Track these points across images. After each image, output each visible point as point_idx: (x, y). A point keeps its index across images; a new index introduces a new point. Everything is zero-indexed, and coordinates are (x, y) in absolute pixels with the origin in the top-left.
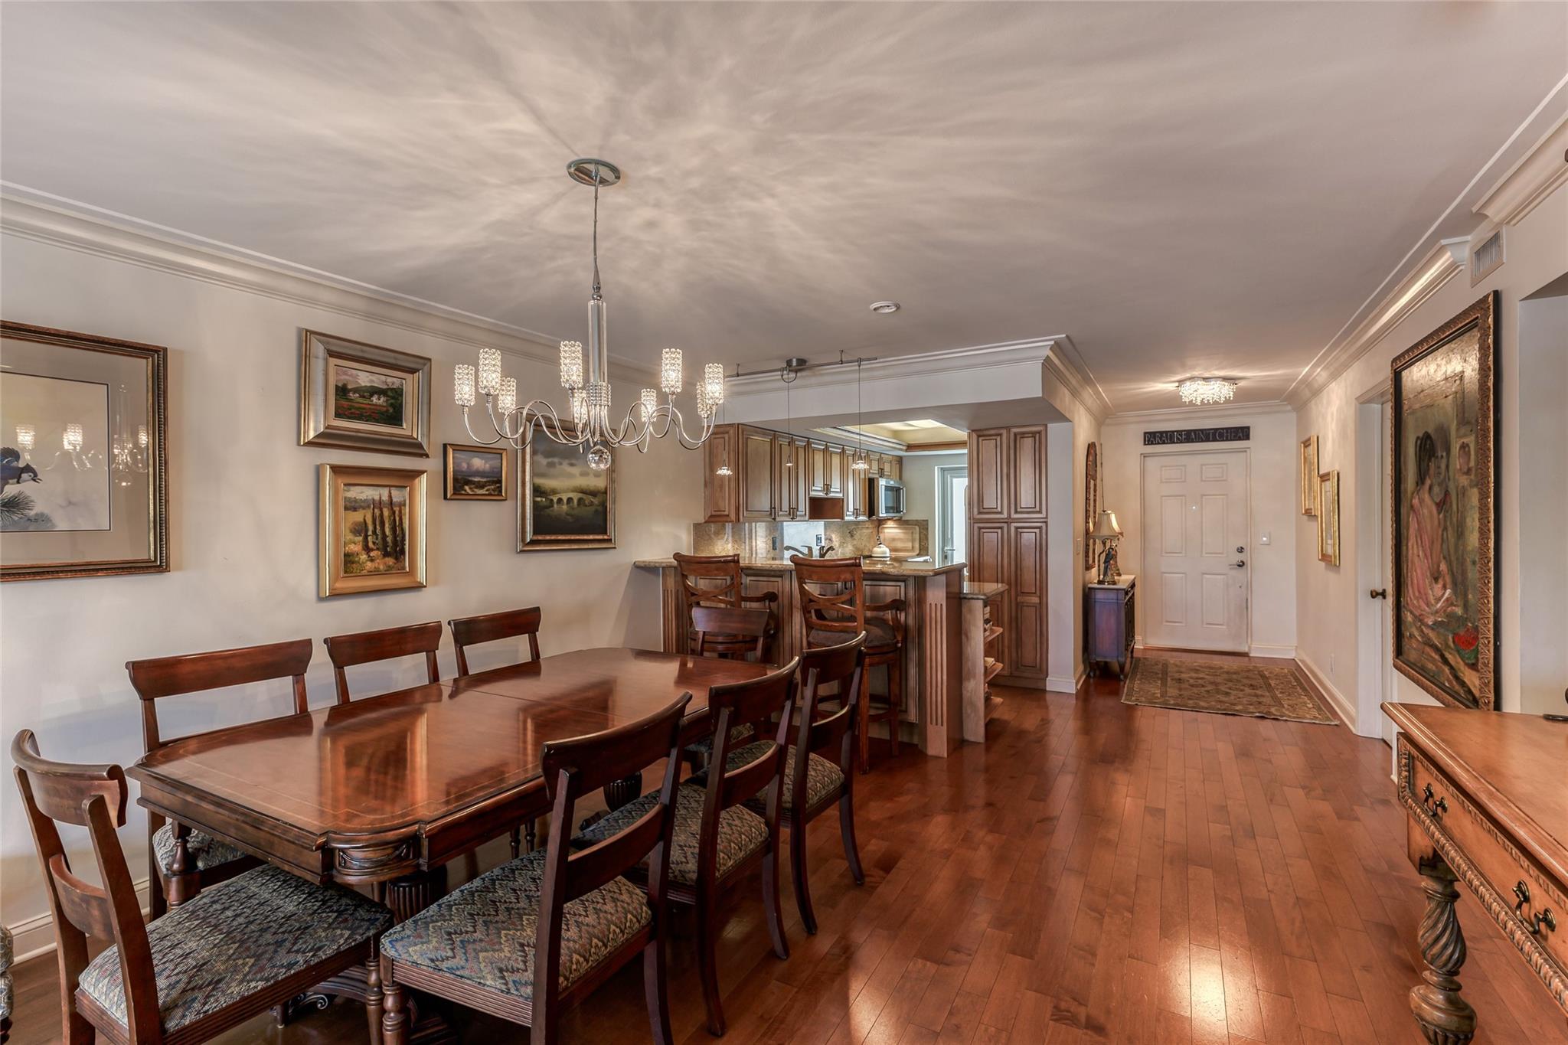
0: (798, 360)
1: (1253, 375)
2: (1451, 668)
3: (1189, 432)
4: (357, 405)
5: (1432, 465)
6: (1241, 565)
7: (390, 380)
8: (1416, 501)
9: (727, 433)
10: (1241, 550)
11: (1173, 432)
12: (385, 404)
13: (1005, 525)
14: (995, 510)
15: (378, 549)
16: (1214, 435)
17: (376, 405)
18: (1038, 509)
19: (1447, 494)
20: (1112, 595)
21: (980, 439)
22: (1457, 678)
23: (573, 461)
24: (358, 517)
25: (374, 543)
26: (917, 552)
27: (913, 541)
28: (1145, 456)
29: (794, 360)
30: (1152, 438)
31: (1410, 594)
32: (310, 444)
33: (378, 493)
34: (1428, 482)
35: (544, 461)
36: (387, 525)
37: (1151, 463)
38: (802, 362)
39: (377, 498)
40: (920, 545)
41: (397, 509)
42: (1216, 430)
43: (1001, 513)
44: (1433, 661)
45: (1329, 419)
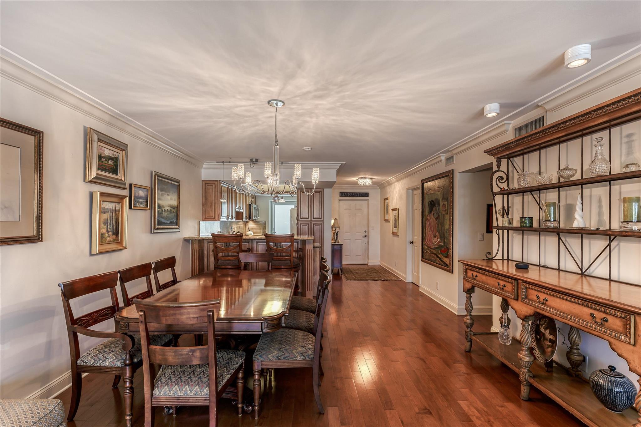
0: (255, 159)
1: (377, 178)
2: (440, 258)
3: (353, 193)
4: (104, 164)
5: (434, 208)
6: (366, 236)
7: (115, 153)
8: (429, 217)
9: (214, 184)
10: (365, 232)
11: (348, 193)
12: (113, 164)
13: (310, 223)
14: (306, 218)
15: (111, 231)
16: (359, 194)
17: (110, 165)
18: (320, 217)
19: (439, 216)
20: (339, 247)
21: (302, 192)
22: (441, 260)
23: (169, 194)
24: (105, 216)
25: (110, 228)
26: (262, 234)
27: (260, 229)
28: (340, 200)
29: (254, 159)
30: (342, 194)
31: (426, 241)
32: (91, 182)
33: (111, 205)
34: (433, 213)
35: (160, 193)
36: (114, 220)
37: (342, 203)
38: (257, 160)
39: (111, 208)
40: (263, 231)
41: (117, 213)
42: (360, 193)
43: (308, 219)
44: (434, 257)
45: (395, 193)
